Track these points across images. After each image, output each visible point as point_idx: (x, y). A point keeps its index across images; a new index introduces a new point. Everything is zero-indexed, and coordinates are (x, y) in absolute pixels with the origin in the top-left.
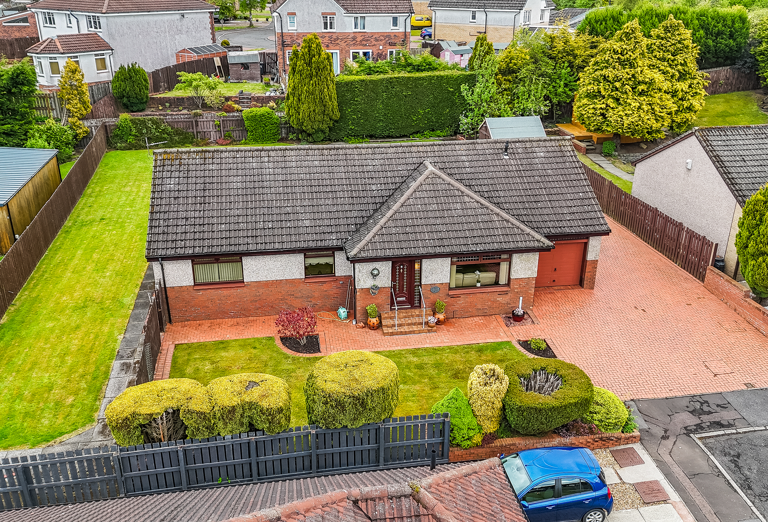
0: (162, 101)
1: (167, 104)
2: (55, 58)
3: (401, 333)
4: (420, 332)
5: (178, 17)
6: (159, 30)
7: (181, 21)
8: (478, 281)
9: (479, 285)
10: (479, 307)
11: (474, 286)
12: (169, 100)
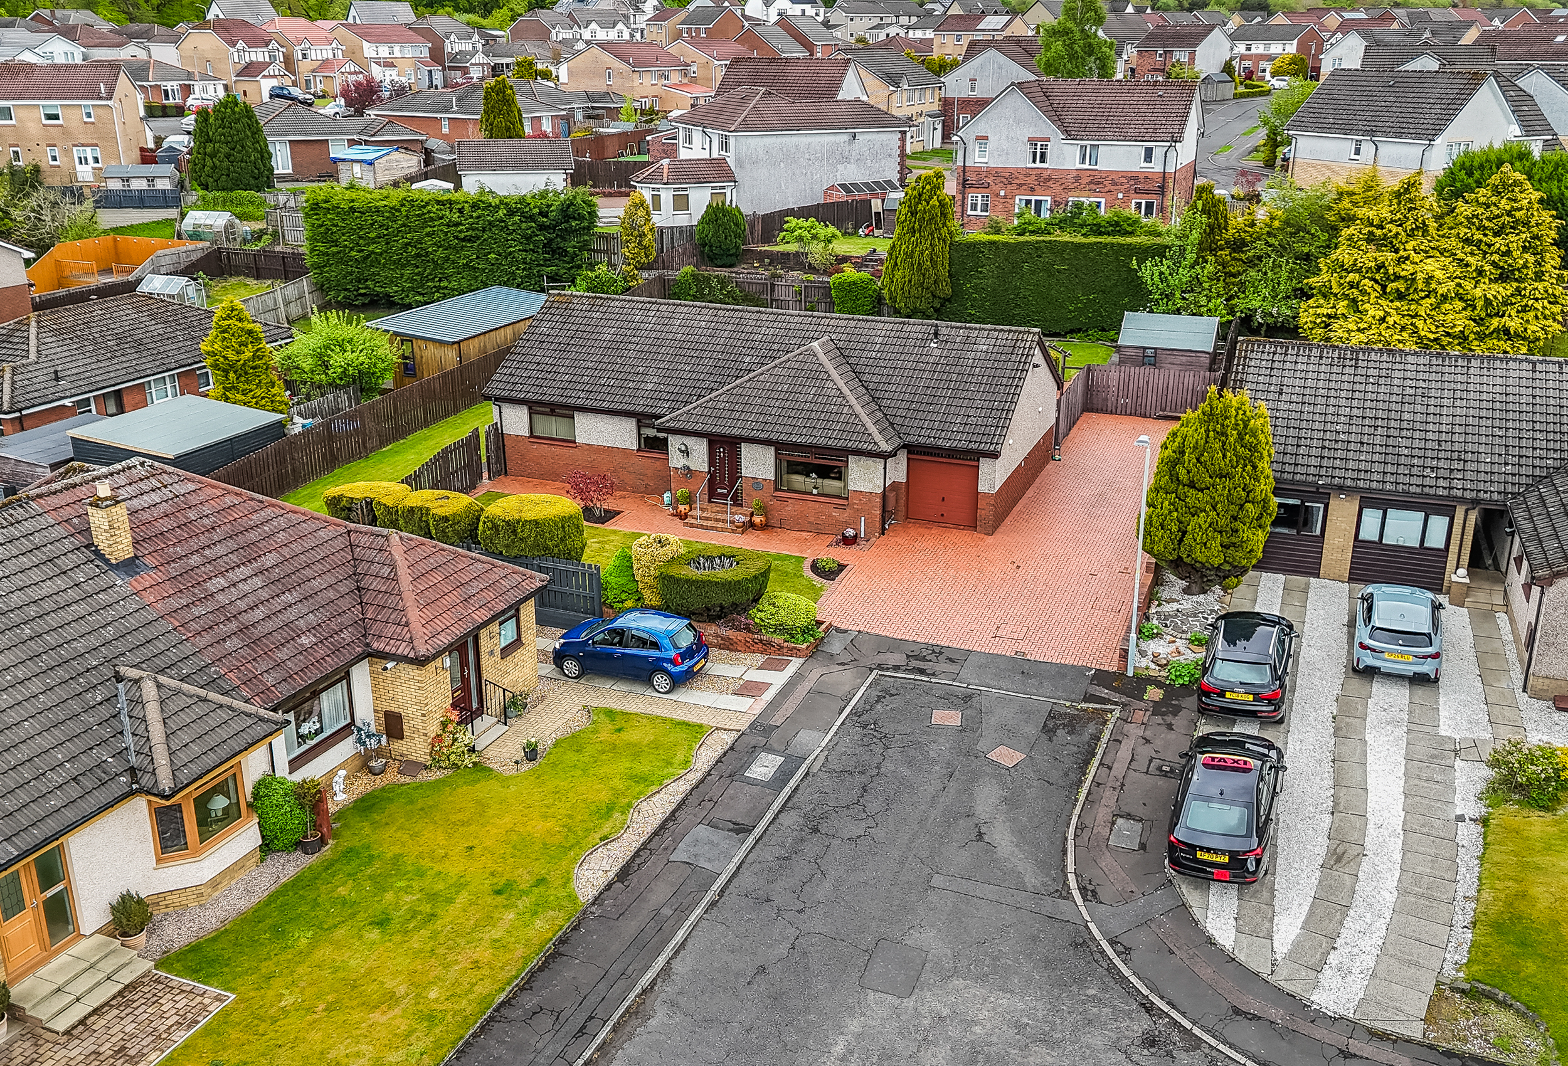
0: (761, 256)
1: (767, 261)
2: (658, 190)
3: (702, 527)
4: (723, 530)
5: (846, 138)
6: (812, 157)
7: (849, 144)
8: (815, 488)
9: (815, 492)
10: (812, 519)
11: (811, 494)
12: (771, 255)
